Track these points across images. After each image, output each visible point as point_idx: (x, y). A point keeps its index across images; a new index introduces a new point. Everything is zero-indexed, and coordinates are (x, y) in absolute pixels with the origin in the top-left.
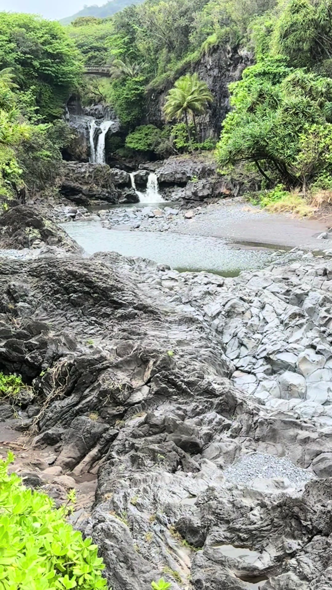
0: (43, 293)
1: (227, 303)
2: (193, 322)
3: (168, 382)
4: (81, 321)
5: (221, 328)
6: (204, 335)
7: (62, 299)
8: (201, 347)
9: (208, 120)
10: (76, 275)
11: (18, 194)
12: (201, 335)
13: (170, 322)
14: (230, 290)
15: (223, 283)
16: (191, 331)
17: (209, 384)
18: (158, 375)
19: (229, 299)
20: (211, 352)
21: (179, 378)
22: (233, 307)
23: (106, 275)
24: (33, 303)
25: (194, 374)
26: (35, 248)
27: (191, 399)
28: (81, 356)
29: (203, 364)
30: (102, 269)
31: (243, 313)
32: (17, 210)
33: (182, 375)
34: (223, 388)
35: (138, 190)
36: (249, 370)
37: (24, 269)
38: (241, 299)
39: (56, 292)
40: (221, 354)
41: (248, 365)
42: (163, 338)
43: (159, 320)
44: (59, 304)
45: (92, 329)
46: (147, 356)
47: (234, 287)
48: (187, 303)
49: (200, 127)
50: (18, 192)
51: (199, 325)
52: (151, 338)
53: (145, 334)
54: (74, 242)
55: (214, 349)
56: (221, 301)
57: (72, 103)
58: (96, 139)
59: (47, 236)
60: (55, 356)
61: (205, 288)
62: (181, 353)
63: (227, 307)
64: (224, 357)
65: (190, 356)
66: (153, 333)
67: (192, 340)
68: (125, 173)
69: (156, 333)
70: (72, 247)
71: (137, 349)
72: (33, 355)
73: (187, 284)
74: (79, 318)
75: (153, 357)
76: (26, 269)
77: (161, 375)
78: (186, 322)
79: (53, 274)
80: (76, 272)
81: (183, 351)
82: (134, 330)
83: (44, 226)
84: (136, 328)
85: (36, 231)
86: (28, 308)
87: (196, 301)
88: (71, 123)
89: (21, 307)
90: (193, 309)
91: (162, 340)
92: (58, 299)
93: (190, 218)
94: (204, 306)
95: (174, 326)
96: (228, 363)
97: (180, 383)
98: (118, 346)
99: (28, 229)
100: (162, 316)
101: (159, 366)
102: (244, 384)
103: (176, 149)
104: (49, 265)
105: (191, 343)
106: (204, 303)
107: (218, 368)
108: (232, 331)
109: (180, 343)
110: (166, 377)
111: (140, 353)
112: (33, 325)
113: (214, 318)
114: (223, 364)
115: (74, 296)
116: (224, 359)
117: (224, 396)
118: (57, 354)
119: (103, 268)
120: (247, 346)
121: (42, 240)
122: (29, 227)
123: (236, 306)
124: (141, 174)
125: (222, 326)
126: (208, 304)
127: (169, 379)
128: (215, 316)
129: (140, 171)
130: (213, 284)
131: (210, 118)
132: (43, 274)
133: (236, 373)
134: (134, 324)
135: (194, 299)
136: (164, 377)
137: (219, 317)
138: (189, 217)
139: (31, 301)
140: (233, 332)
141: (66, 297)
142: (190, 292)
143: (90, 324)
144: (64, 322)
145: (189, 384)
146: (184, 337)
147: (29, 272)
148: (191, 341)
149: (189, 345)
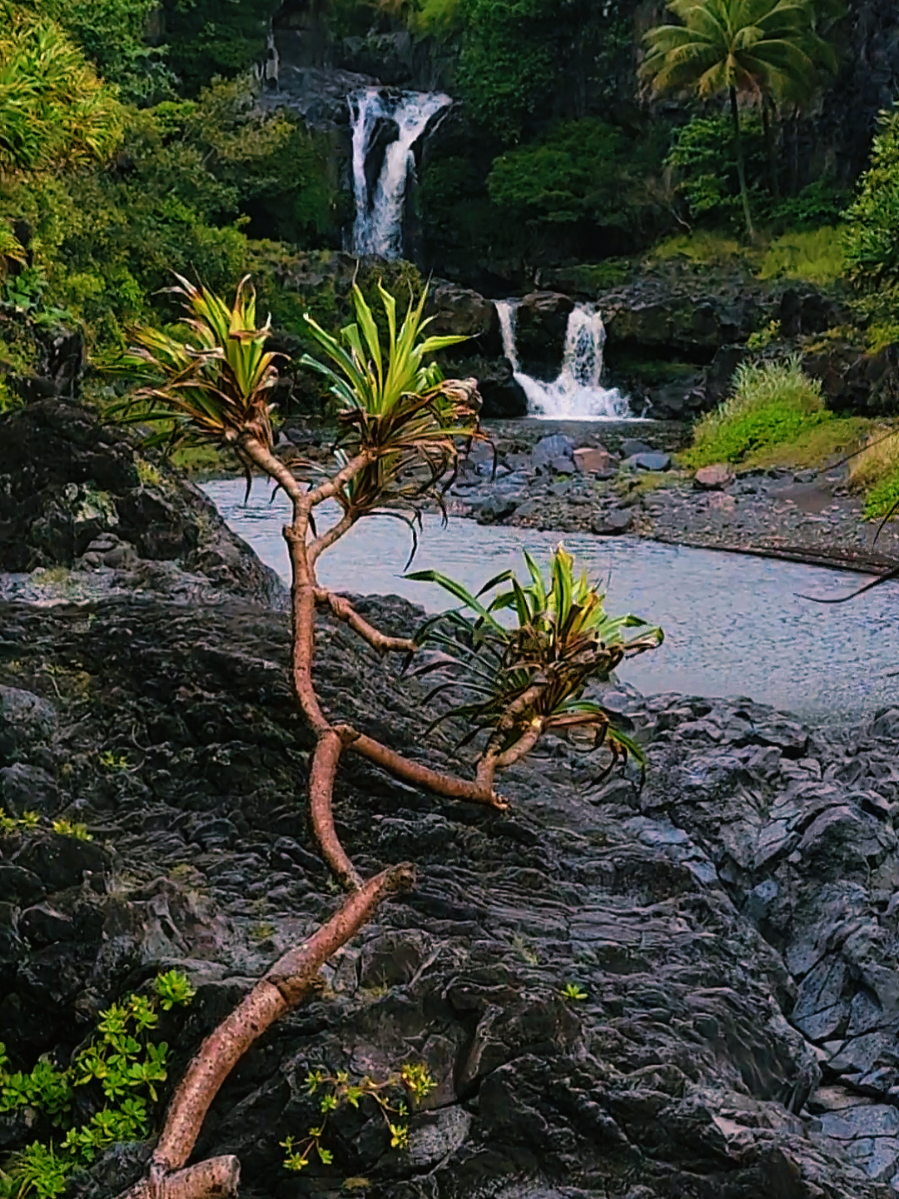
0: (106, 731)
1: (810, 819)
2: (673, 883)
3: (548, 1099)
4: (240, 851)
5: (785, 916)
6: (707, 934)
7: (176, 760)
8: (691, 980)
9: (818, 110)
10: (234, 672)
11: (52, 356)
12: (697, 936)
13: (581, 877)
14: (830, 773)
15: (808, 741)
16: (658, 914)
17: (704, 1115)
18: (507, 1067)
19: (821, 805)
20: (726, 998)
21: (587, 1084)
22: (835, 834)
23: (350, 681)
24: (68, 768)
25: (649, 1077)
26: (94, 565)
27: (629, 1171)
28: (224, 977)
29: (692, 1045)
30: (335, 658)
31: (873, 861)
32: (42, 418)
33: (601, 1077)
34: (756, 1138)
35: (524, 370)
36: (879, 1086)
37: (40, 640)
38: (868, 807)
39: (157, 734)
40: (769, 1013)
41: (878, 1065)
42: (549, 934)
43: (539, 866)
44: (166, 778)
45: (279, 883)
46: (472, 992)
47: (848, 761)
48: (659, 809)
49: (785, 135)
50: (53, 348)
51: (692, 897)
52: (501, 932)
53: (482, 916)
54: (246, 549)
55: (742, 989)
56: (789, 810)
57: (294, 21)
58: (376, 161)
59: (144, 523)
60: (127, 972)
61: (733, 759)
62: (612, 998)
63: (811, 836)
64: (779, 1024)
65: (642, 1012)
66: (509, 914)
67: (660, 953)
68: (478, 301)
69: (526, 914)
70: (235, 569)
71: (436, 966)
72: (47, 963)
73: (666, 739)
74: (234, 837)
75: (496, 998)
76: (48, 639)
77: (521, 1068)
78: (641, 881)
79: (151, 663)
80: (237, 661)
81: (620, 989)
82: (441, 896)
83: (136, 482)
84: (446, 888)
85: (103, 498)
86: (45, 788)
87: (691, 803)
88: (285, 95)
89: (21, 780)
90: (681, 835)
91: (544, 941)
92: (160, 760)
93: (717, 487)
94: (724, 829)
95: (595, 894)
96: (792, 1051)
97: (592, 1104)
98: (368, 948)
99: (72, 491)
100: (550, 851)
101: (515, 1034)
102: (855, 1138)
103: (687, 218)
104: (134, 629)
105: (655, 964)
106: (726, 814)
107: (753, 1064)
108: (824, 930)
109: (612, 959)
110: (541, 1077)
111: (446, 981)
112: (53, 850)
113: (760, 873)
114: (775, 1052)
115: (221, 753)
116: (780, 1032)
117: (756, 1169)
118: (136, 964)
119: (338, 652)
120: (880, 989)
121: (123, 537)
122: (79, 483)
123: (849, 833)
124: (542, 306)
125: (788, 906)
126: (739, 818)
127: (549, 1087)
128: (760, 869)
129: (536, 294)
130: (766, 743)
131: (825, 104)
132: (112, 663)
133: (827, 1095)
134: (442, 875)
135: (686, 796)
136: (530, 1080)
137: (780, 873)
138: (711, 481)
139: (61, 761)
140: (826, 933)
141: (190, 754)
142: (674, 769)
143: (277, 864)
144: (177, 846)
145: (624, 1109)
146: (631, 938)
147: (58, 649)
148: (653, 955)
149: (648, 969)
